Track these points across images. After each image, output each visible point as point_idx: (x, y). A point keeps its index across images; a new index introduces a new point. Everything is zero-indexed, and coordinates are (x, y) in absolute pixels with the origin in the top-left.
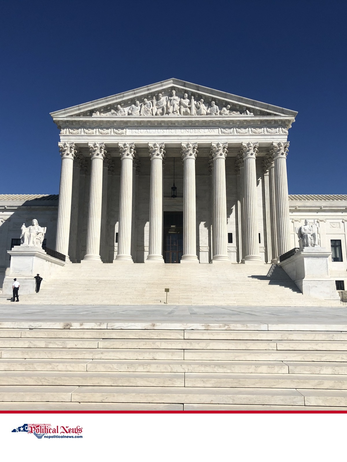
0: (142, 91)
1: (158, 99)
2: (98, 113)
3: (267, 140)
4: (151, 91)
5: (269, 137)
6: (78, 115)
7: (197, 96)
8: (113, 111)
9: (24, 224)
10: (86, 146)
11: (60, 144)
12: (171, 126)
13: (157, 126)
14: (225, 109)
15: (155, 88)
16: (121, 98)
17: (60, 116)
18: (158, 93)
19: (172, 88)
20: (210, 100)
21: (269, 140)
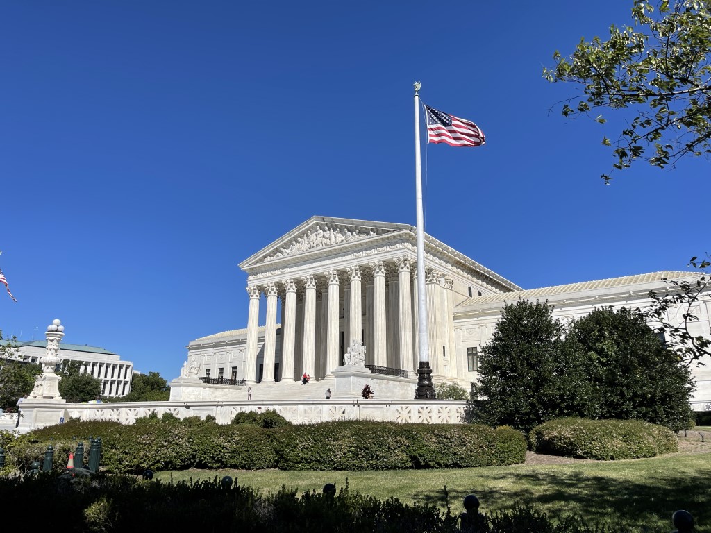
0: (295, 232)
1: (307, 236)
2: (269, 257)
4: (301, 231)
7: (334, 228)
8: (278, 253)
10: (263, 287)
11: (247, 288)
14: (354, 233)
15: (304, 227)
16: (281, 242)
17: (245, 266)
19: (316, 224)
20: (344, 229)
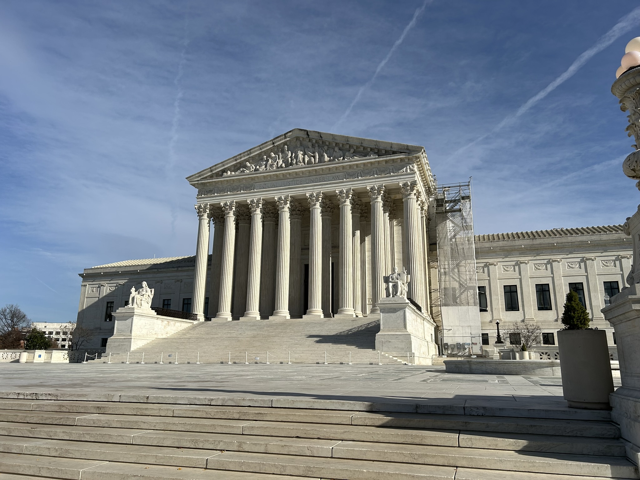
0: (268, 145)
1: (284, 151)
2: (229, 172)
3: (393, 181)
4: (275, 145)
5: (396, 178)
6: (211, 177)
7: (321, 143)
8: (242, 169)
9: (134, 287)
10: (218, 206)
12: (297, 177)
13: (283, 179)
14: (348, 153)
16: (248, 155)
17: (195, 179)
18: (284, 146)
19: (297, 138)
20: (334, 145)
21: (395, 181)
